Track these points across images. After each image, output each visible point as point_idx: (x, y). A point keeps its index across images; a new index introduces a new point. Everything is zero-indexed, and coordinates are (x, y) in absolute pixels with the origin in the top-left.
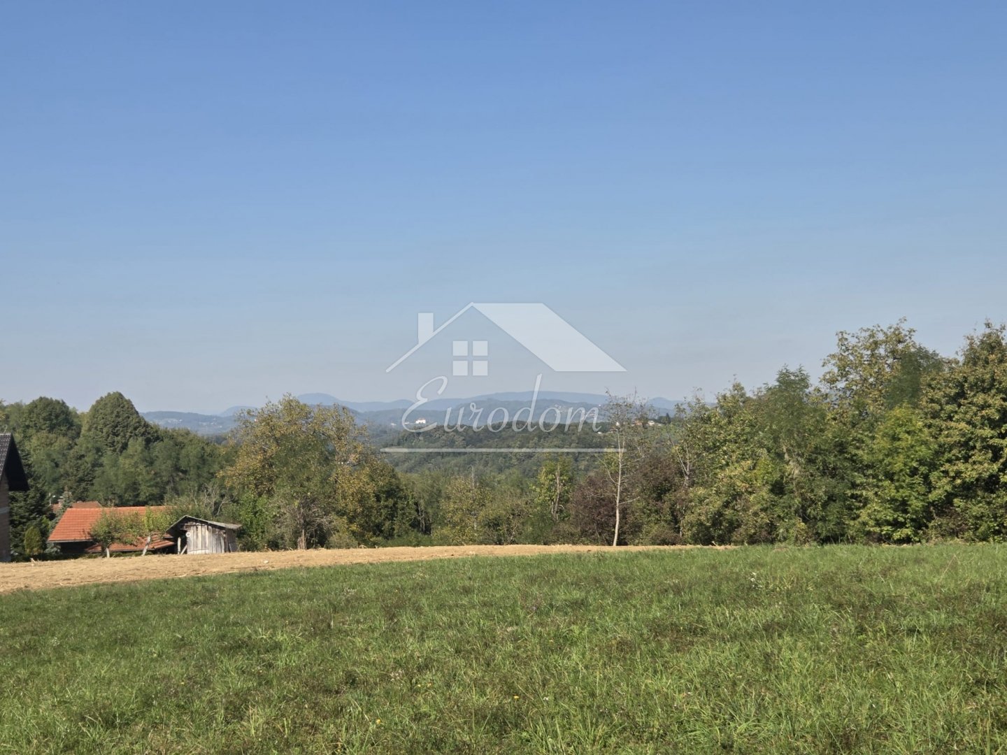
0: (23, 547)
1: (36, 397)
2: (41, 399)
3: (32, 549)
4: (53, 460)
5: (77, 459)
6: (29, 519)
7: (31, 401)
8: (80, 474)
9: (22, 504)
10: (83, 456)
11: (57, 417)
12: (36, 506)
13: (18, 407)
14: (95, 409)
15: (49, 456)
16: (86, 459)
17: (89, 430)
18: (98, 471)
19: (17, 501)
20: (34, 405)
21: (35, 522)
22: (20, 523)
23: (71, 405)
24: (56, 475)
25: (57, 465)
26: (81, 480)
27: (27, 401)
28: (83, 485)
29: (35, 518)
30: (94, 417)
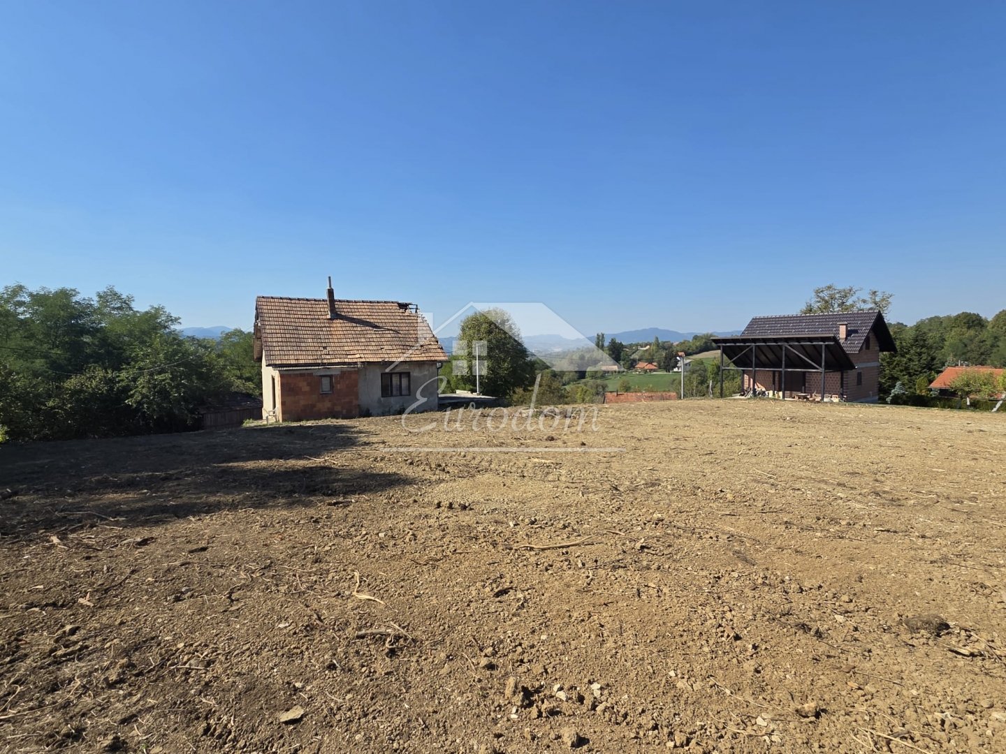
0: (915, 389)
1: (960, 312)
2: (963, 313)
3: (921, 390)
4: (964, 343)
5: (980, 342)
6: (921, 372)
7: (957, 314)
8: (982, 350)
9: (917, 363)
10: (985, 341)
11: (973, 322)
12: (927, 365)
13: (949, 318)
14: (998, 317)
15: (961, 340)
16: (986, 343)
17: (993, 328)
18: (995, 350)
19: (913, 361)
20: (959, 316)
21: (925, 374)
22: (914, 374)
23: (983, 316)
24: (965, 351)
25: (966, 346)
26: (982, 354)
27: (954, 314)
28: (983, 357)
29: (925, 372)
30: (997, 320)
